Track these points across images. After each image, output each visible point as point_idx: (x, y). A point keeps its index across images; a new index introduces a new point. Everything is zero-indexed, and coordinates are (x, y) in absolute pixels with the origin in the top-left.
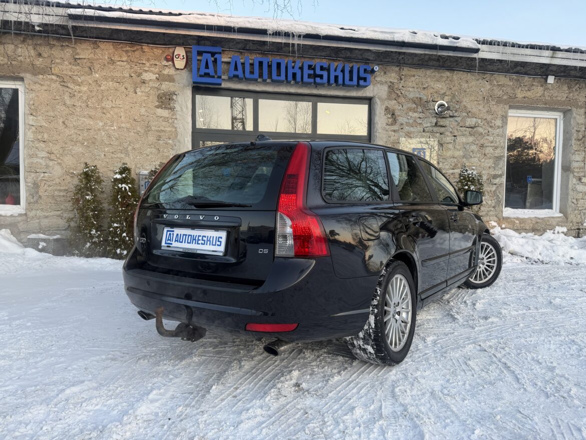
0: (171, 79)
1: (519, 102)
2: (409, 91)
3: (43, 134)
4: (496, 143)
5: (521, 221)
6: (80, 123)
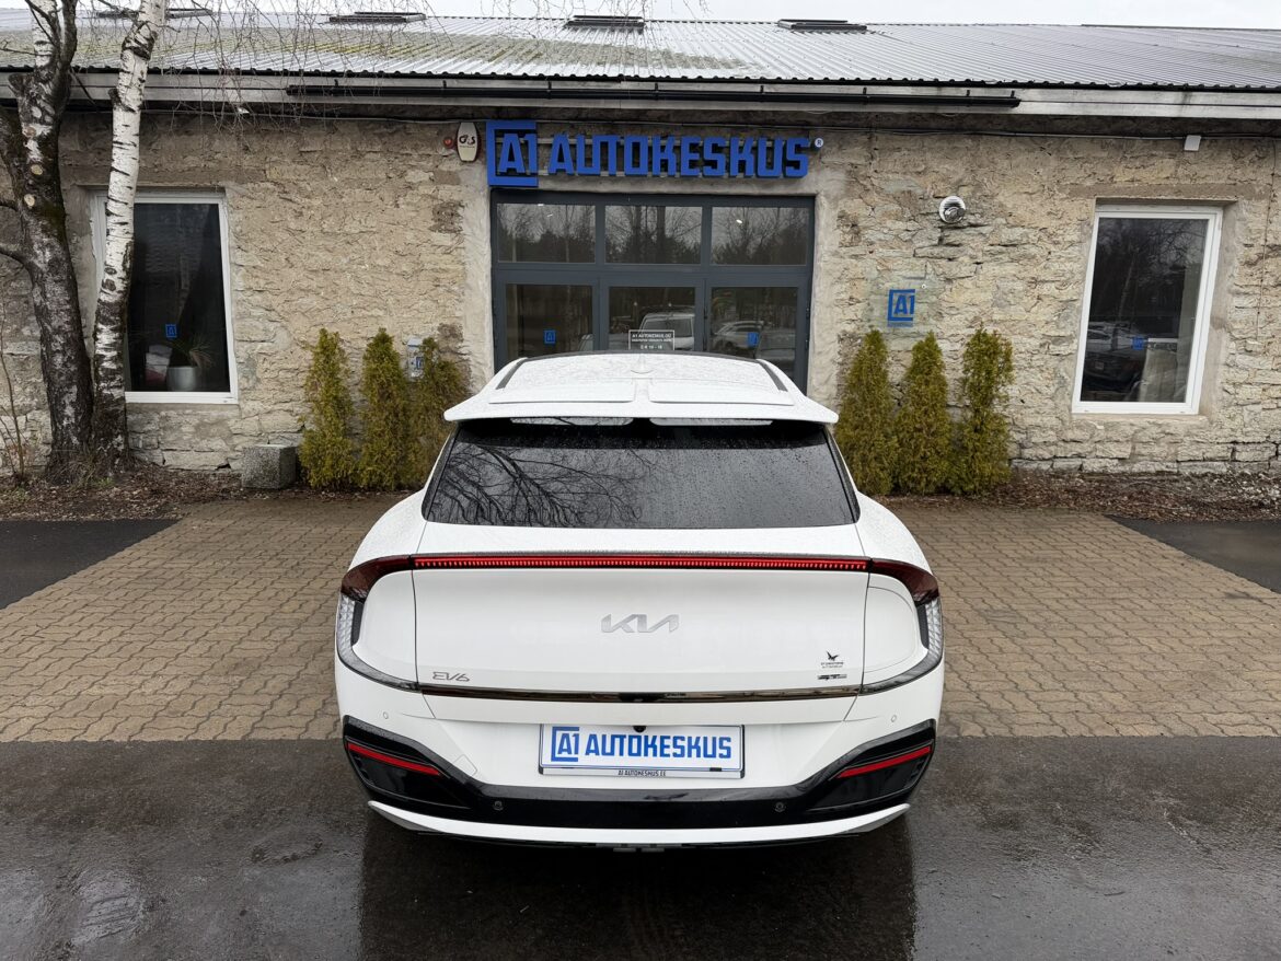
0: (453, 179)
1: (1118, 190)
2: (887, 180)
3: (257, 280)
4: (1063, 275)
5: (1109, 426)
6: (312, 260)
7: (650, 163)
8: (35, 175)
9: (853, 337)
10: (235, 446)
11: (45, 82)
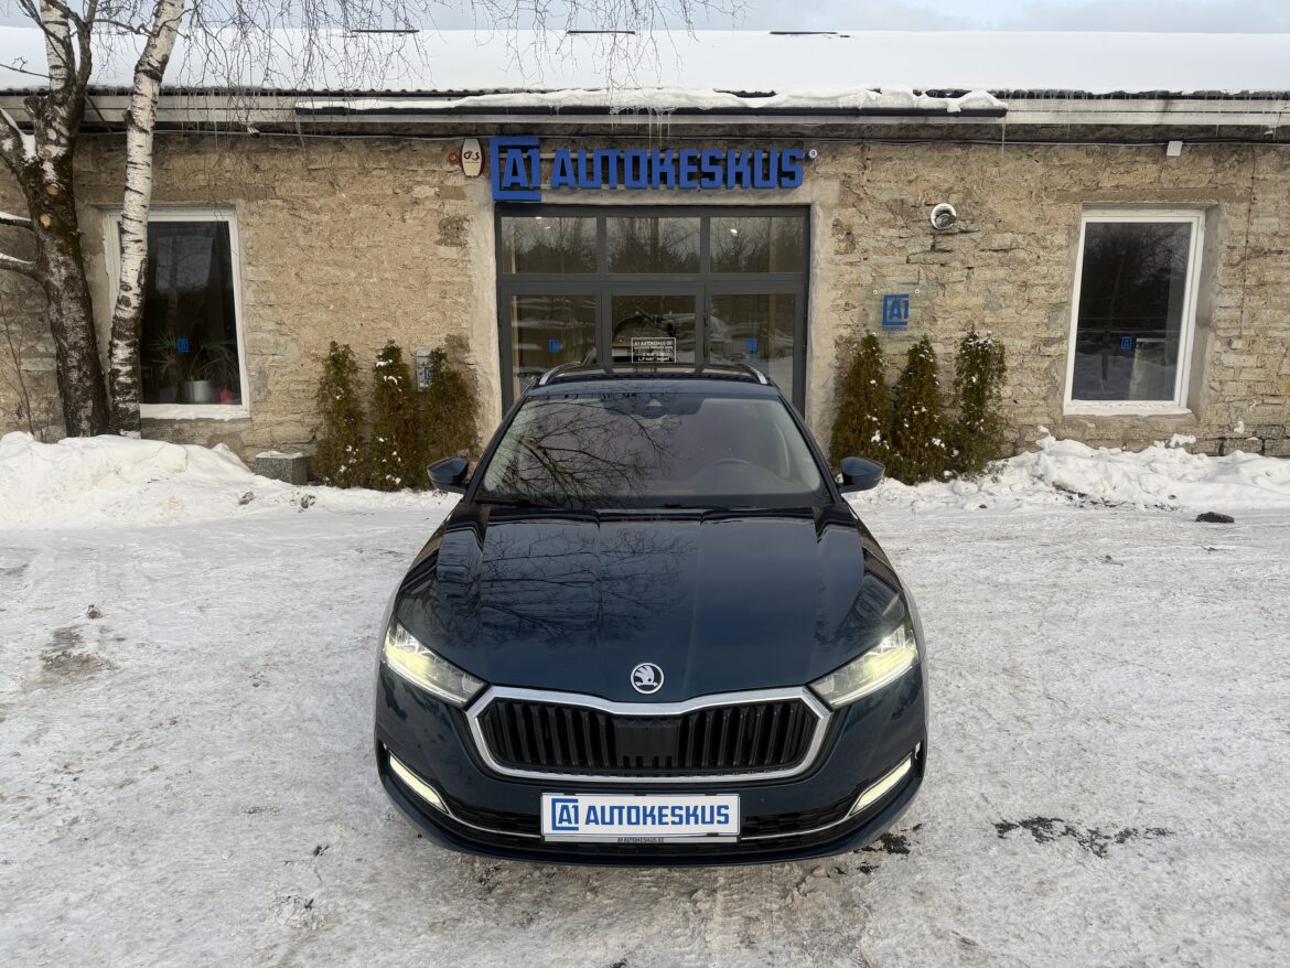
0: (458, 194)
1: (1104, 194)
2: (880, 188)
3: (267, 294)
4: (1053, 278)
5: (1100, 426)
6: (322, 274)
7: (650, 176)
8: (50, 196)
9: (849, 341)
11: (60, 105)
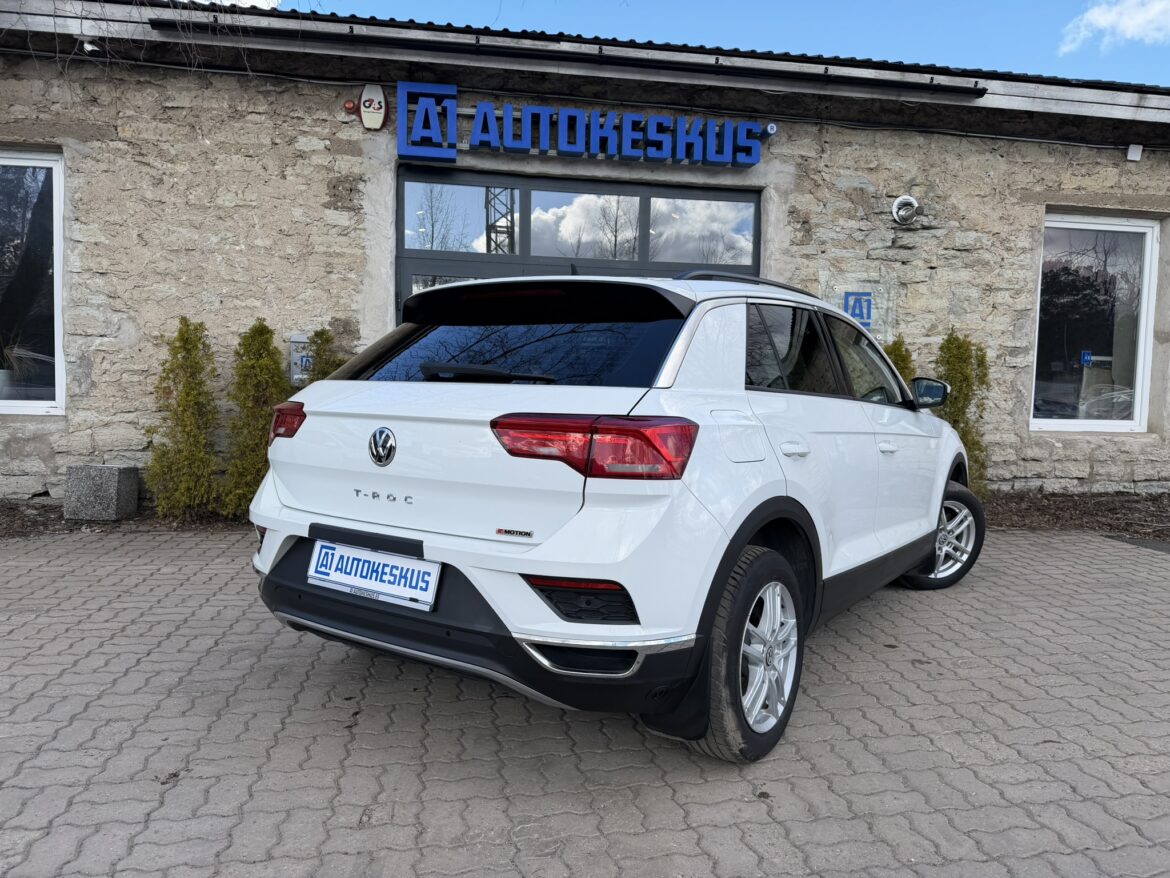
0: (354, 149)
1: (1067, 196)
2: (839, 175)
3: (99, 259)
4: (1017, 283)
5: (1067, 444)
6: (173, 238)
7: (587, 143)
10: (58, 468)
